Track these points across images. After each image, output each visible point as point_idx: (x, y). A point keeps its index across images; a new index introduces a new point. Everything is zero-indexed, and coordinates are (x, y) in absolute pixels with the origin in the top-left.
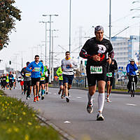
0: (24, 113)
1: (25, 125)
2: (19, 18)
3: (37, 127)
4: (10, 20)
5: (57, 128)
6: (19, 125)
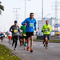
0: (5, 51)
1: (6, 56)
3: (11, 57)
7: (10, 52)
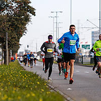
0: (38, 83)
1: (39, 91)
2: (34, 14)
3: (48, 93)
4: (28, 16)
5: (62, 94)
6: (35, 91)
7: (47, 85)
